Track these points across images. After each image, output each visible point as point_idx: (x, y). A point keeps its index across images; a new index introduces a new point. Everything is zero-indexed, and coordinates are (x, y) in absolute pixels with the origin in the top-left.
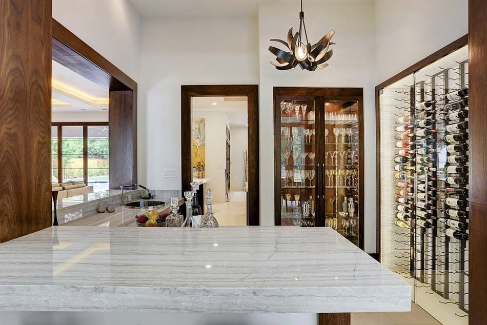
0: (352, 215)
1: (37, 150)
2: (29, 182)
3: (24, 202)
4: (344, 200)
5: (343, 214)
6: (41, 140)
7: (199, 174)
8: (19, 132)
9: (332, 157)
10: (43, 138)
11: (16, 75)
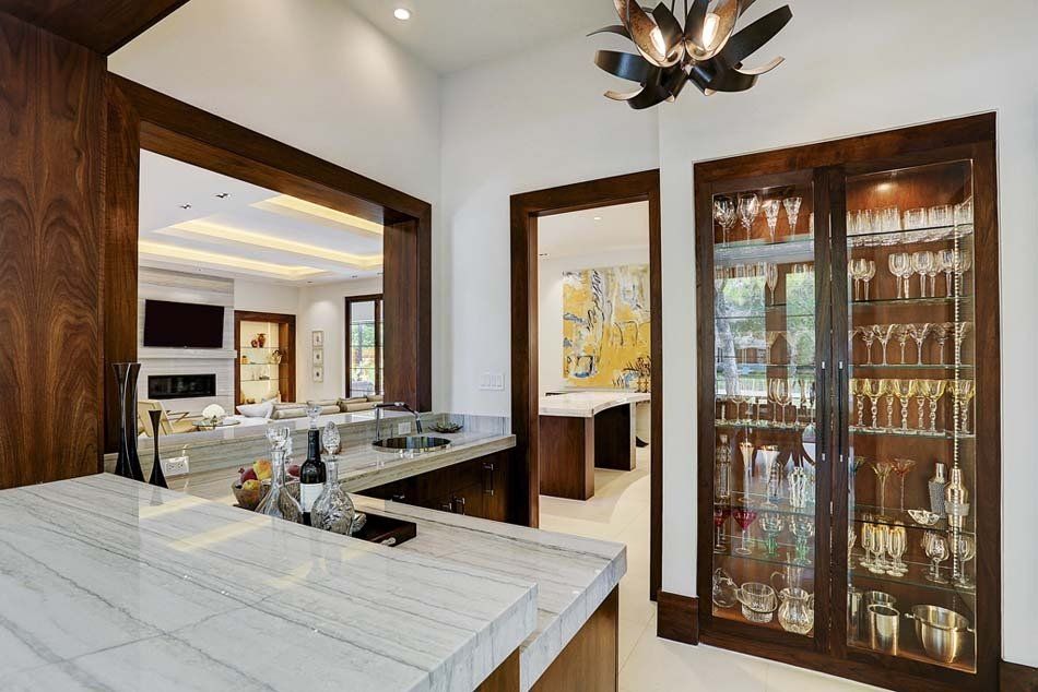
0: (957, 522)
1: (61, 340)
2: (38, 393)
3: (26, 428)
4: (933, 475)
5: (922, 517)
6: (72, 320)
7: (639, 383)
8: (13, 309)
9: (869, 343)
10: (78, 317)
11: (9, 212)
